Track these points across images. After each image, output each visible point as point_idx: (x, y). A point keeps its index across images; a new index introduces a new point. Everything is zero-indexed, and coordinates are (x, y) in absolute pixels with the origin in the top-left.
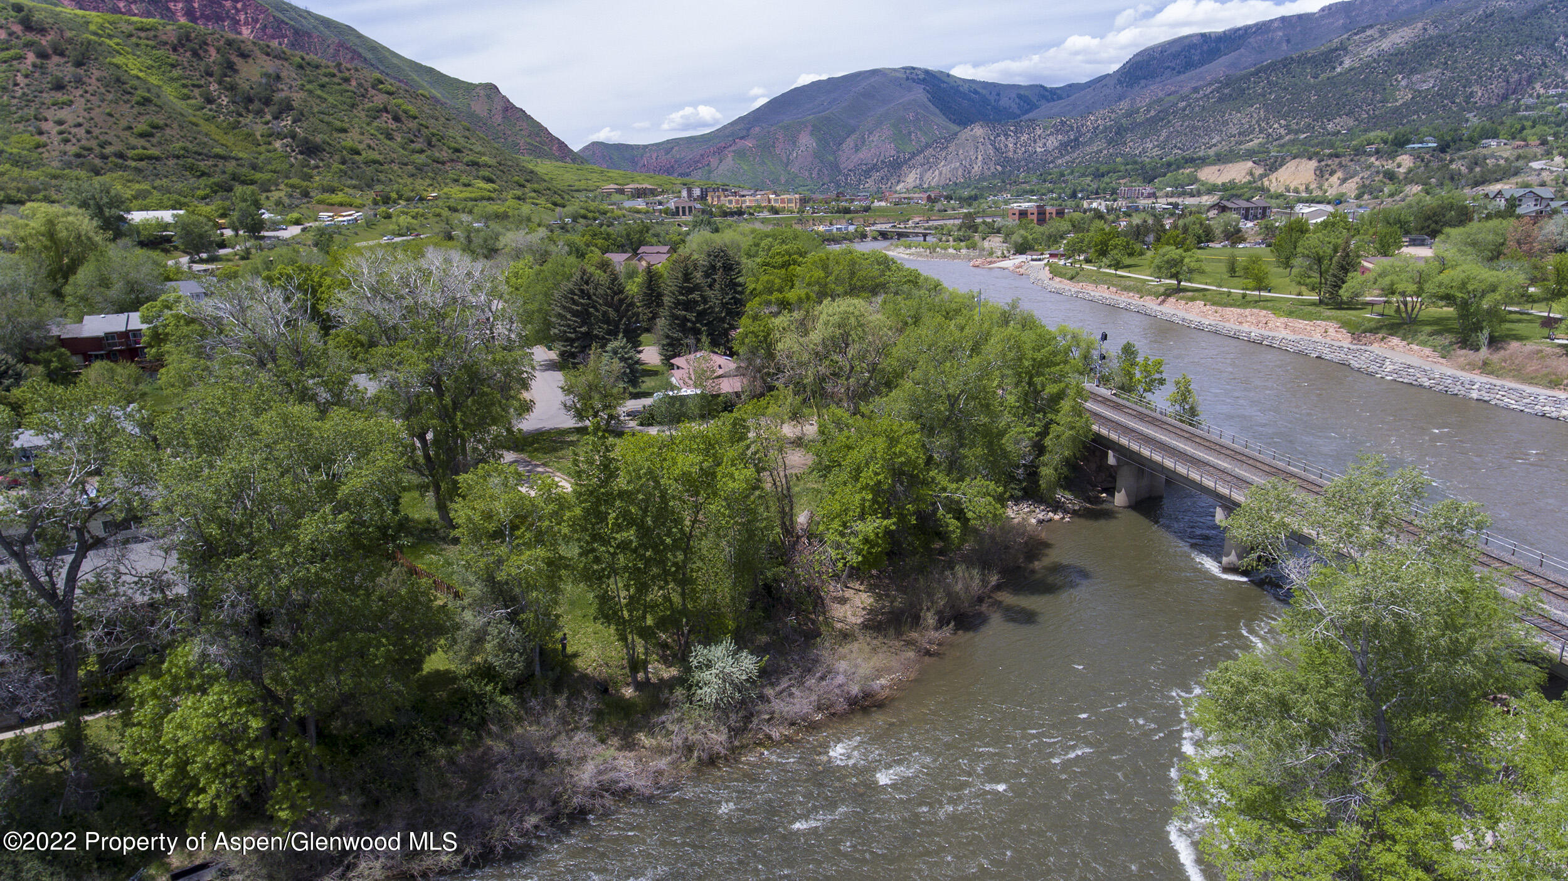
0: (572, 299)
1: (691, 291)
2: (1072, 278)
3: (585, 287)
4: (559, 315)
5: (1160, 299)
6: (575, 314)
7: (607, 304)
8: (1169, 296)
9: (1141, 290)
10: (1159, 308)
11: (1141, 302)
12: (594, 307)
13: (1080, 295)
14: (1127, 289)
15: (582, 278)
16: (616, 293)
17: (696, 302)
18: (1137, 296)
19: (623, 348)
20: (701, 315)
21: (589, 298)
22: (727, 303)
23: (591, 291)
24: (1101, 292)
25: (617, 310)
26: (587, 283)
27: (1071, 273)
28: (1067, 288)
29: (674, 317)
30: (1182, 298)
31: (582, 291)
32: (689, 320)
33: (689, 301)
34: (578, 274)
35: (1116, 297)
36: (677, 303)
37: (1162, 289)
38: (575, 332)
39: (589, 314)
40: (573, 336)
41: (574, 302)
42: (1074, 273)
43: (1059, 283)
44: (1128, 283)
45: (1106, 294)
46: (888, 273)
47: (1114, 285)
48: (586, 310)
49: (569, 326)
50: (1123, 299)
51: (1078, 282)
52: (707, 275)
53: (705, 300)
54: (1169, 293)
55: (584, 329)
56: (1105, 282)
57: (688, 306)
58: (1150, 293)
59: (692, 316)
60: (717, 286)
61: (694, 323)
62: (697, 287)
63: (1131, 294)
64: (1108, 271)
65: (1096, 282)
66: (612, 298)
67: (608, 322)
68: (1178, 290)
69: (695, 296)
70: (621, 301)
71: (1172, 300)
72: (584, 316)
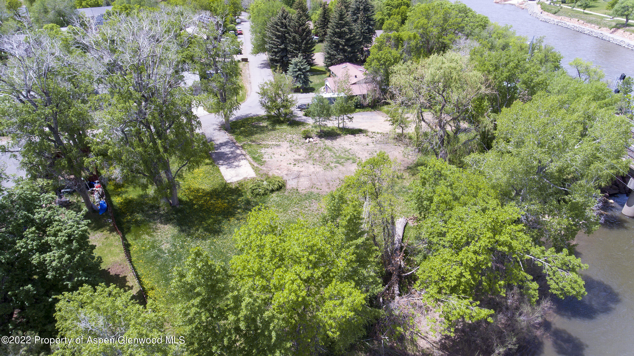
0: (276, 28)
1: (343, 26)
2: (555, 13)
3: (284, 21)
4: (270, 38)
5: (612, 30)
6: (278, 37)
7: (296, 32)
8: (618, 28)
9: (599, 23)
10: (611, 36)
11: (599, 31)
12: (288, 33)
13: (560, 24)
14: (590, 22)
15: (282, 15)
16: (300, 25)
17: (345, 33)
18: (597, 27)
19: (300, 62)
20: (348, 40)
21: (286, 28)
22: (364, 32)
23: (287, 24)
24: (573, 23)
25: (301, 35)
26: (285, 19)
27: (554, 10)
28: (552, 19)
29: (333, 42)
30: (627, 31)
31: (282, 23)
32: (341, 44)
33: (341, 32)
34: (281, 12)
35: (583, 27)
36: (335, 33)
37: (614, 24)
38: (278, 48)
39: (286, 38)
40: (276, 50)
41: (278, 31)
42: (556, 10)
43: (546, 16)
44: (591, 18)
45: (577, 24)
46: (466, 19)
47: (582, 19)
48: (284, 35)
49: (274, 44)
50: (588, 28)
51: (559, 16)
52: (354, 14)
53: (351, 31)
54: (619, 26)
55: (282, 46)
56: (576, 17)
57: (341, 35)
58: (605, 25)
59: (342, 42)
60: (359, 22)
61: (344, 46)
62: (347, 24)
63: (593, 25)
64: (579, 9)
65: (571, 16)
66: (299, 28)
67: (296, 42)
68: (626, 25)
69: (345, 29)
70: (304, 30)
71: (621, 31)
72: (283, 38)
